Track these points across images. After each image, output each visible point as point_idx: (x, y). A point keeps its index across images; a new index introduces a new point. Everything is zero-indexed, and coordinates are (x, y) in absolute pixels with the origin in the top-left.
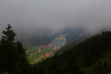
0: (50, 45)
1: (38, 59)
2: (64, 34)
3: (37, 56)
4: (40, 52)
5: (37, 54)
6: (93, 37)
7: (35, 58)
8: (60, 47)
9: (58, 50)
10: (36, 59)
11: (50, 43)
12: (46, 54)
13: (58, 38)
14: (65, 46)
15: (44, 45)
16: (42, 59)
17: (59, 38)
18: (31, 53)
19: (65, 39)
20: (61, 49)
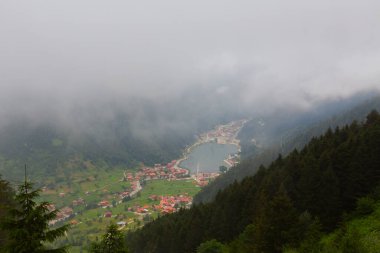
0: (175, 167)
1: (131, 221)
2: (233, 123)
3: (126, 210)
4: (139, 194)
5: (127, 199)
6: (334, 131)
7: (116, 218)
8: (215, 175)
9: (206, 183)
10: (121, 220)
11: (178, 158)
12: (162, 202)
13: (208, 139)
14: (233, 168)
15: (153, 166)
16: (144, 219)
17: (213, 139)
18: (102, 195)
19: (236, 142)
20: (218, 179)
